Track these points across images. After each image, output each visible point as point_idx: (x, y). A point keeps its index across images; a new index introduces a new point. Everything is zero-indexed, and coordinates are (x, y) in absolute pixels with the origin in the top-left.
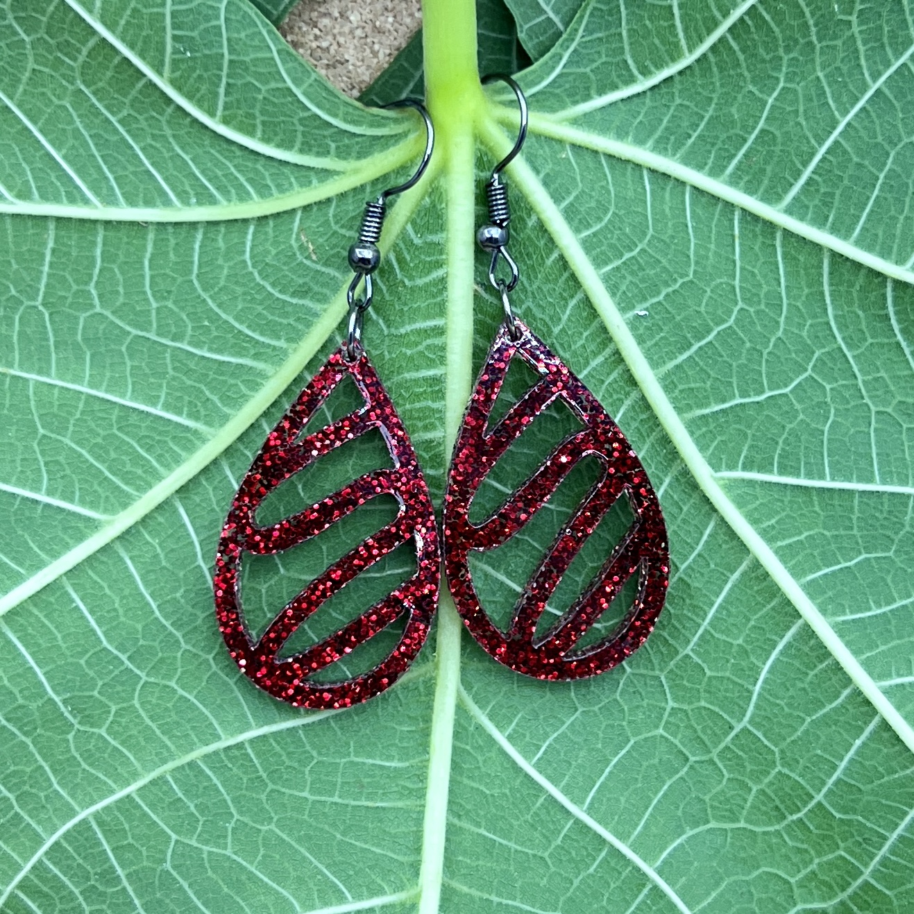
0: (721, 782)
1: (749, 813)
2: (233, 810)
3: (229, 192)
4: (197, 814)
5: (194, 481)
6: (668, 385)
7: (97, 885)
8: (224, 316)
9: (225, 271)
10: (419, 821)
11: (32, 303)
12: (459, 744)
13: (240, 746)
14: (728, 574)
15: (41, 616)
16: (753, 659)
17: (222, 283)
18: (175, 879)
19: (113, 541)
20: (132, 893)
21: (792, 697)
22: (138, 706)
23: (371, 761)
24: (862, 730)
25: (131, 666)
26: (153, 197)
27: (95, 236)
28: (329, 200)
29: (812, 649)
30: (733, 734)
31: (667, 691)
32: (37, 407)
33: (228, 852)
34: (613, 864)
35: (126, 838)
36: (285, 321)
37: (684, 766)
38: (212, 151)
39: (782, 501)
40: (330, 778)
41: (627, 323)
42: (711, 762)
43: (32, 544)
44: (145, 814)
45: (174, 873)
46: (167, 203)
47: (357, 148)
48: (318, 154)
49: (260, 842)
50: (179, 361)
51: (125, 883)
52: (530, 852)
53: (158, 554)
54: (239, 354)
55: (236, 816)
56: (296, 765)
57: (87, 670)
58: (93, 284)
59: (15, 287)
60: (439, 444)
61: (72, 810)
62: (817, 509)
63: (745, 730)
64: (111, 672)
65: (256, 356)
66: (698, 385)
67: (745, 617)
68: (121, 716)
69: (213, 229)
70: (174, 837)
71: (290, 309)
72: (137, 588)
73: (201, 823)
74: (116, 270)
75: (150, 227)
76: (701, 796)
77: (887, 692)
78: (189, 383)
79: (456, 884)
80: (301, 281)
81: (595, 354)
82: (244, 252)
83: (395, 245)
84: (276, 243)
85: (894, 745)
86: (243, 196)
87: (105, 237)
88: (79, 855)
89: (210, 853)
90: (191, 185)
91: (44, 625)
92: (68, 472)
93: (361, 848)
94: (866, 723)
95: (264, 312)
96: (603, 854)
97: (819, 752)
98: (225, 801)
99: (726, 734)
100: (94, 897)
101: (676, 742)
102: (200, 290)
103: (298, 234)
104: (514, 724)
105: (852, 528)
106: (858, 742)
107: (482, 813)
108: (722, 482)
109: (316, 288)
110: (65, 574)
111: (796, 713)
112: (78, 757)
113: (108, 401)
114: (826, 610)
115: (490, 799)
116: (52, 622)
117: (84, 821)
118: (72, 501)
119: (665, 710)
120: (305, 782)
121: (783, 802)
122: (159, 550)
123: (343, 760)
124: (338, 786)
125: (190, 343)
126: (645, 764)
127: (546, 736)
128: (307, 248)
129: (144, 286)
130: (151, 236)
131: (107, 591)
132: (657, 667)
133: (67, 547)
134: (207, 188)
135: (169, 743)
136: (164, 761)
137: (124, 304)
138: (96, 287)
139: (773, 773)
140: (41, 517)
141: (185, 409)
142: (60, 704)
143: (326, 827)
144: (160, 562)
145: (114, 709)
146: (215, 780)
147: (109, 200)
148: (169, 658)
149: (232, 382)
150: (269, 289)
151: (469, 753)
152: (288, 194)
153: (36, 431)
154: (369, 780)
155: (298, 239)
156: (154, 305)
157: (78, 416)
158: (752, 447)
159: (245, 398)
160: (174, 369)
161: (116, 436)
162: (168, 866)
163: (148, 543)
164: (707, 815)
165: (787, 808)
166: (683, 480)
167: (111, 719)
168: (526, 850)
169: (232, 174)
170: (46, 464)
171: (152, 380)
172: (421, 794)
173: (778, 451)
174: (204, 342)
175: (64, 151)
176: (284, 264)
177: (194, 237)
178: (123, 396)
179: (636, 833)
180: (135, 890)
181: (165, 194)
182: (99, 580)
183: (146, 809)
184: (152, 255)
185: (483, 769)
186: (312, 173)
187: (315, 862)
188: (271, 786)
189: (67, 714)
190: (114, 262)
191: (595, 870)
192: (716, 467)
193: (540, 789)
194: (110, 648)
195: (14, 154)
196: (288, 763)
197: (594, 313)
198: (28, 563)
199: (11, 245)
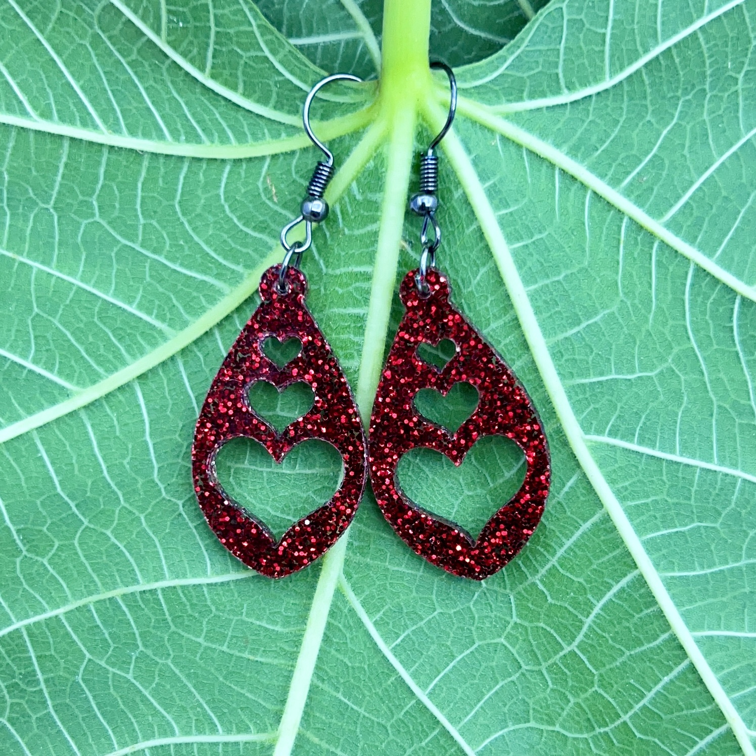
0: (545, 690)
1: (564, 720)
2: (139, 643)
3: (212, 134)
4: (110, 641)
5: (153, 371)
6: (557, 354)
7: (20, 683)
8: (196, 238)
9: (203, 201)
10: (288, 678)
11: (45, 206)
12: (332, 621)
13: (153, 592)
14: (581, 522)
15: (11, 459)
16: (589, 596)
17: (199, 210)
18: (83, 690)
19: (79, 409)
20: (47, 695)
21: (617, 633)
22: (77, 545)
23: (258, 623)
24: (671, 669)
25: (77, 512)
26: (151, 131)
27: (101, 156)
28: (293, 153)
29: (641, 596)
30: (561, 654)
31: (514, 608)
32: (36, 290)
33: (130, 676)
34: (442, 742)
35: (49, 649)
36: (244, 250)
37: (516, 672)
38: (203, 98)
39: (637, 467)
40: (222, 630)
41: (528, 295)
42: (540, 673)
43: (13, 401)
44: (67, 634)
45: (83, 685)
46: (161, 137)
47: (321, 111)
48: (289, 112)
49: (157, 673)
50: (157, 271)
51: (43, 686)
52: (376, 719)
53: (114, 426)
54: (204, 272)
55: (141, 648)
56: (197, 615)
57: (40, 509)
58: (95, 197)
59: (33, 190)
60: (355, 372)
61: (10, 619)
62: (664, 478)
63: (573, 653)
64: (60, 514)
65: (218, 276)
66: (582, 357)
67: (589, 560)
68: (62, 551)
69: (197, 164)
70: (88, 656)
71: (249, 240)
72: (92, 449)
73: (112, 649)
74: (115, 188)
75: (146, 156)
76: (527, 700)
77: (698, 641)
78: (161, 290)
79: (309, 735)
80: (261, 218)
81: (496, 318)
82: (219, 187)
83: (341, 199)
84: (246, 184)
85: (696, 686)
86: (224, 140)
87: (109, 159)
88: (9, 656)
89: (114, 674)
90: (182, 125)
91: (11, 467)
92: (52, 347)
93: (238, 692)
94: (676, 665)
95: (229, 240)
96: (435, 732)
97: (632, 681)
98: (134, 634)
99: (556, 653)
100: (16, 692)
101: (514, 651)
102: (180, 214)
103: (265, 178)
104: (381, 613)
105: (690, 499)
106: (666, 679)
107: (342, 681)
108: (589, 444)
109: (273, 226)
110: (37, 429)
111: (618, 646)
112: (21, 577)
113: (93, 294)
114: (658, 565)
115: (351, 671)
116: (19, 466)
117: (17, 630)
118: (51, 370)
119: (509, 623)
120: (202, 630)
121: (594, 716)
122: (116, 422)
123: (236, 618)
124: (228, 639)
125: (166, 258)
126: (484, 664)
127: (406, 627)
128: (271, 190)
129: (135, 204)
130: (146, 163)
131: (68, 448)
132: (508, 586)
133: (41, 407)
134: (194, 129)
135: (96, 579)
136: (90, 593)
137: (118, 217)
138: (98, 200)
139: (590, 691)
140: (25, 380)
141: (155, 311)
142: (14, 533)
143: (213, 670)
144: (115, 432)
145: (57, 544)
146: (129, 616)
147: (115, 128)
148: (108, 511)
149: (195, 294)
150: (235, 220)
151: (340, 630)
152: (260, 142)
153: (31, 309)
154: (254, 638)
155: (264, 182)
156: (142, 221)
157: (68, 302)
158: (619, 417)
159: (203, 309)
160: (151, 276)
161: (96, 324)
162: (79, 679)
163: (108, 415)
164: (528, 715)
165: (597, 721)
166: (556, 437)
167: (53, 551)
168: (373, 718)
169: (217, 119)
170: (36, 337)
171: (131, 283)
172: (293, 656)
173: (640, 425)
174: (178, 258)
175: (82, 82)
176: (251, 202)
177: (181, 168)
178: (106, 292)
179: (466, 720)
180: (50, 693)
181: (161, 130)
182: (63, 439)
183: (69, 629)
184: (145, 179)
185: (350, 645)
186: (283, 128)
187: (198, 696)
188: (173, 628)
189: (18, 542)
190: (113, 180)
191: (427, 745)
192: (586, 429)
193: (393, 670)
194: (62, 494)
195: (41, 80)
196: (190, 612)
197: (500, 282)
198: (8, 414)
199: (33, 155)
